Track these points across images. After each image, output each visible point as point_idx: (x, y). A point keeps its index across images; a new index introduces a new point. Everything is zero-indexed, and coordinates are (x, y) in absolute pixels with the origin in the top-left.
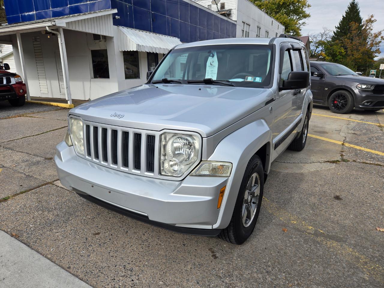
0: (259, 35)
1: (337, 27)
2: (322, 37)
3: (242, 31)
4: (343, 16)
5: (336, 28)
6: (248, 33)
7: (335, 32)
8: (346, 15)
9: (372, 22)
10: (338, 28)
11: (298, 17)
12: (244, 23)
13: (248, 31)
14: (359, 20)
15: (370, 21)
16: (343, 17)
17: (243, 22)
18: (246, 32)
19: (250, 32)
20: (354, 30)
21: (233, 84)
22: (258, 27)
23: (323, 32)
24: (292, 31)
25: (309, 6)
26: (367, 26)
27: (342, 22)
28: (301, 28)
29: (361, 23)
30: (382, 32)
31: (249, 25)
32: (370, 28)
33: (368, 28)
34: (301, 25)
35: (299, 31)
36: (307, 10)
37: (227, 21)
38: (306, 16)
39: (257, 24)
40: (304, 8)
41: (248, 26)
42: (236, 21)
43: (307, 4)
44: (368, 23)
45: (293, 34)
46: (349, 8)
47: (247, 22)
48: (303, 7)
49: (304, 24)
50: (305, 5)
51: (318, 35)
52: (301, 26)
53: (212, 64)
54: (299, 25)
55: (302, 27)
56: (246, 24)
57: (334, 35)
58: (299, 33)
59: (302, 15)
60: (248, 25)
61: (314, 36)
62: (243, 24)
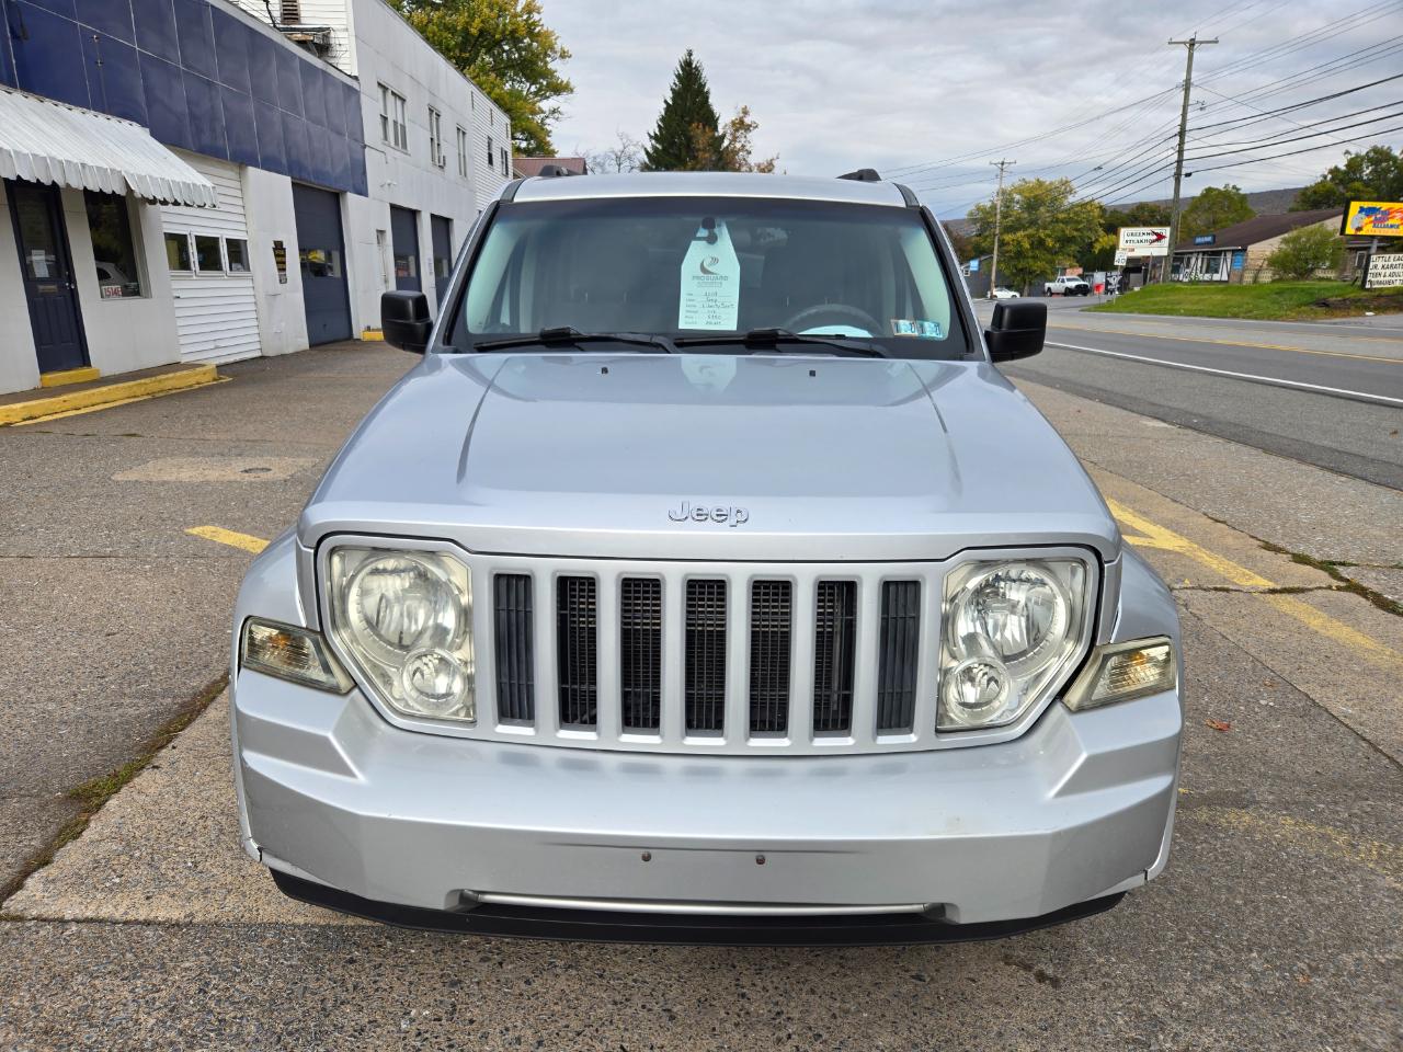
0: (438, 139)
1: (652, 134)
2: (619, 165)
3: (379, 120)
4: (666, 102)
5: (651, 137)
6: (403, 127)
7: (650, 150)
8: (673, 99)
9: (748, 128)
10: (656, 138)
11: (533, 89)
12: (384, 88)
13: (400, 121)
14: (710, 120)
15: (741, 125)
16: (665, 106)
17: (379, 84)
18: (395, 123)
19: (407, 125)
20: (704, 150)
21: (877, 348)
22: (431, 111)
23: (618, 147)
24: (523, 133)
25: (564, 55)
26: (735, 139)
27: (663, 119)
28: (549, 128)
29: (716, 129)
30: (775, 163)
31: (403, 100)
32: (743, 146)
33: (738, 145)
34: (547, 117)
35: (548, 139)
36: (560, 69)
37: (324, 72)
38: (558, 89)
39: (427, 100)
40: (548, 59)
41: (399, 103)
42: (356, 78)
43: (558, 47)
44: (737, 130)
45: (528, 144)
46: (678, 76)
47: (393, 85)
48: (546, 55)
49: (556, 115)
50: (552, 49)
51: (606, 156)
52: (547, 121)
53: (710, 269)
54: (542, 115)
55: (551, 124)
56: (393, 93)
57: (647, 160)
58: (548, 144)
59: (545, 83)
60: (400, 98)
61: (595, 158)
62: (380, 91)
